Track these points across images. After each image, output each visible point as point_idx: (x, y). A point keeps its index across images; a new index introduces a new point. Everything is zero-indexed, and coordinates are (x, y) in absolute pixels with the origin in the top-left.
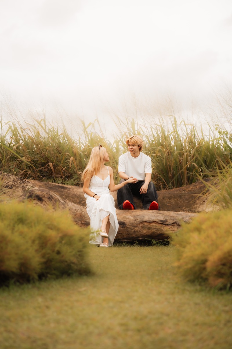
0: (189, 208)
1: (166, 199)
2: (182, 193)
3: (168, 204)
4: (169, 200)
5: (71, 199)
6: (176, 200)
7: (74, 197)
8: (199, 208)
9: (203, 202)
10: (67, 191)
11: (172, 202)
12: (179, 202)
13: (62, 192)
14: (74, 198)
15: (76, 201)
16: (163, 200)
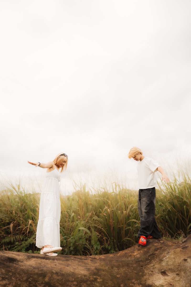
0: (139, 281)
1: (115, 268)
2: (129, 261)
3: (117, 276)
4: (118, 270)
5: (18, 276)
6: (124, 270)
7: (21, 273)
8: (149, 281)
9: (151, 272)
10: (15, 265)
11: (121, 272)
12: (128, 273)
13: (9, 267)
14: (21, 275)
15: (22, 279)
16: (112, 270)
